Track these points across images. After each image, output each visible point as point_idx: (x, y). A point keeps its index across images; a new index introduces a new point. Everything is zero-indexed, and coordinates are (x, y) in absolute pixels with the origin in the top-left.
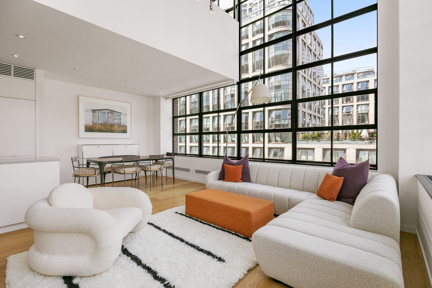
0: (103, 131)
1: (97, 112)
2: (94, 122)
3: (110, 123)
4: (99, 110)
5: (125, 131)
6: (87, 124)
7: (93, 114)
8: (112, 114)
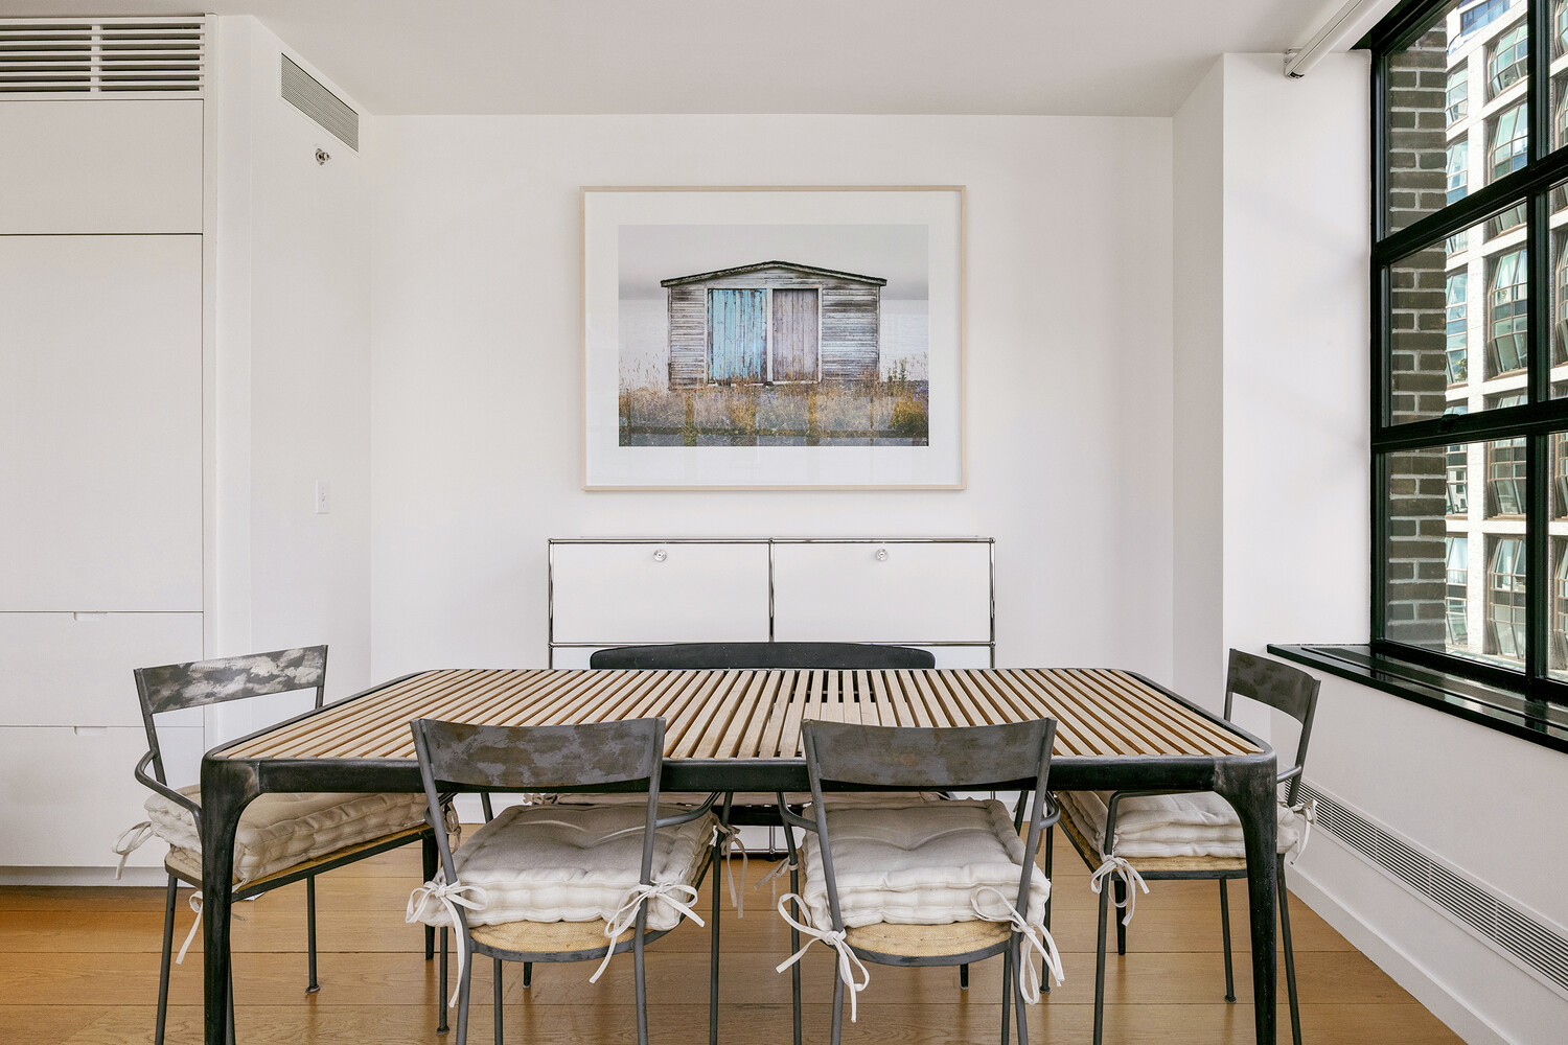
0: (742, 432)
1: (700, 291)
2: (682, 374)
3: (791, 370)
4: (715, 276)
5: (912, 429)
6: (635, 386)
7: (670, 309)
8: (809, 297)
